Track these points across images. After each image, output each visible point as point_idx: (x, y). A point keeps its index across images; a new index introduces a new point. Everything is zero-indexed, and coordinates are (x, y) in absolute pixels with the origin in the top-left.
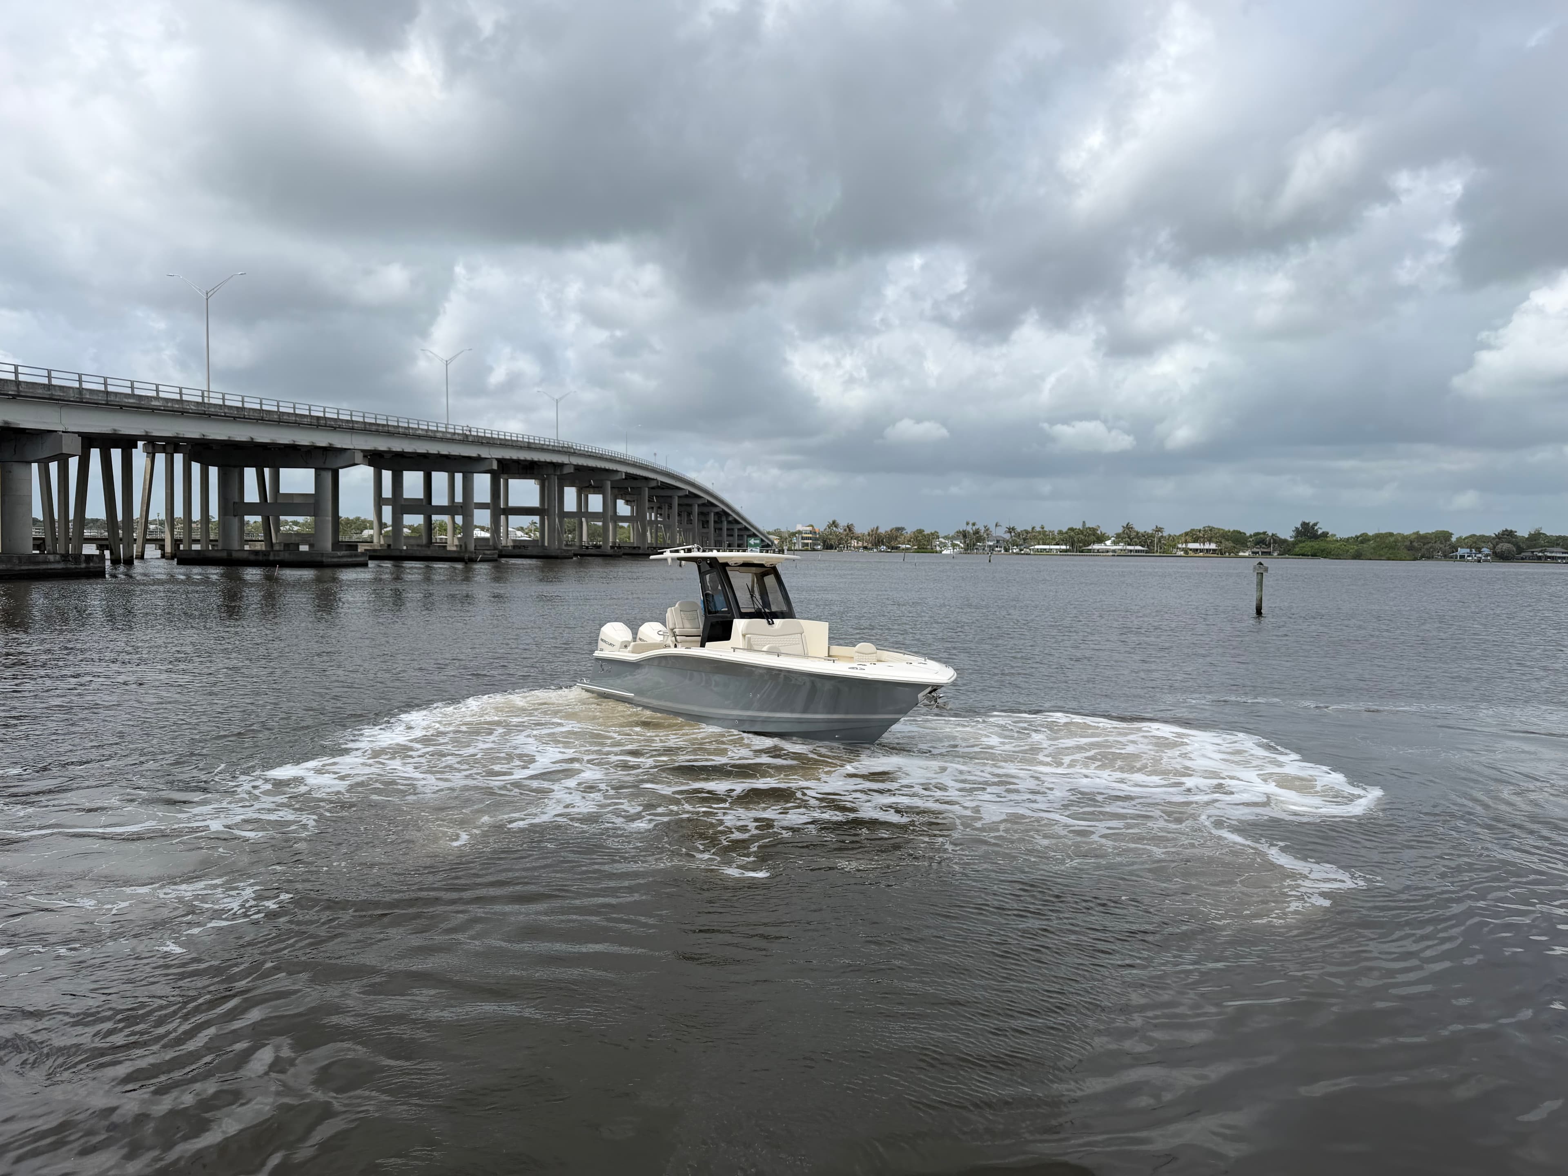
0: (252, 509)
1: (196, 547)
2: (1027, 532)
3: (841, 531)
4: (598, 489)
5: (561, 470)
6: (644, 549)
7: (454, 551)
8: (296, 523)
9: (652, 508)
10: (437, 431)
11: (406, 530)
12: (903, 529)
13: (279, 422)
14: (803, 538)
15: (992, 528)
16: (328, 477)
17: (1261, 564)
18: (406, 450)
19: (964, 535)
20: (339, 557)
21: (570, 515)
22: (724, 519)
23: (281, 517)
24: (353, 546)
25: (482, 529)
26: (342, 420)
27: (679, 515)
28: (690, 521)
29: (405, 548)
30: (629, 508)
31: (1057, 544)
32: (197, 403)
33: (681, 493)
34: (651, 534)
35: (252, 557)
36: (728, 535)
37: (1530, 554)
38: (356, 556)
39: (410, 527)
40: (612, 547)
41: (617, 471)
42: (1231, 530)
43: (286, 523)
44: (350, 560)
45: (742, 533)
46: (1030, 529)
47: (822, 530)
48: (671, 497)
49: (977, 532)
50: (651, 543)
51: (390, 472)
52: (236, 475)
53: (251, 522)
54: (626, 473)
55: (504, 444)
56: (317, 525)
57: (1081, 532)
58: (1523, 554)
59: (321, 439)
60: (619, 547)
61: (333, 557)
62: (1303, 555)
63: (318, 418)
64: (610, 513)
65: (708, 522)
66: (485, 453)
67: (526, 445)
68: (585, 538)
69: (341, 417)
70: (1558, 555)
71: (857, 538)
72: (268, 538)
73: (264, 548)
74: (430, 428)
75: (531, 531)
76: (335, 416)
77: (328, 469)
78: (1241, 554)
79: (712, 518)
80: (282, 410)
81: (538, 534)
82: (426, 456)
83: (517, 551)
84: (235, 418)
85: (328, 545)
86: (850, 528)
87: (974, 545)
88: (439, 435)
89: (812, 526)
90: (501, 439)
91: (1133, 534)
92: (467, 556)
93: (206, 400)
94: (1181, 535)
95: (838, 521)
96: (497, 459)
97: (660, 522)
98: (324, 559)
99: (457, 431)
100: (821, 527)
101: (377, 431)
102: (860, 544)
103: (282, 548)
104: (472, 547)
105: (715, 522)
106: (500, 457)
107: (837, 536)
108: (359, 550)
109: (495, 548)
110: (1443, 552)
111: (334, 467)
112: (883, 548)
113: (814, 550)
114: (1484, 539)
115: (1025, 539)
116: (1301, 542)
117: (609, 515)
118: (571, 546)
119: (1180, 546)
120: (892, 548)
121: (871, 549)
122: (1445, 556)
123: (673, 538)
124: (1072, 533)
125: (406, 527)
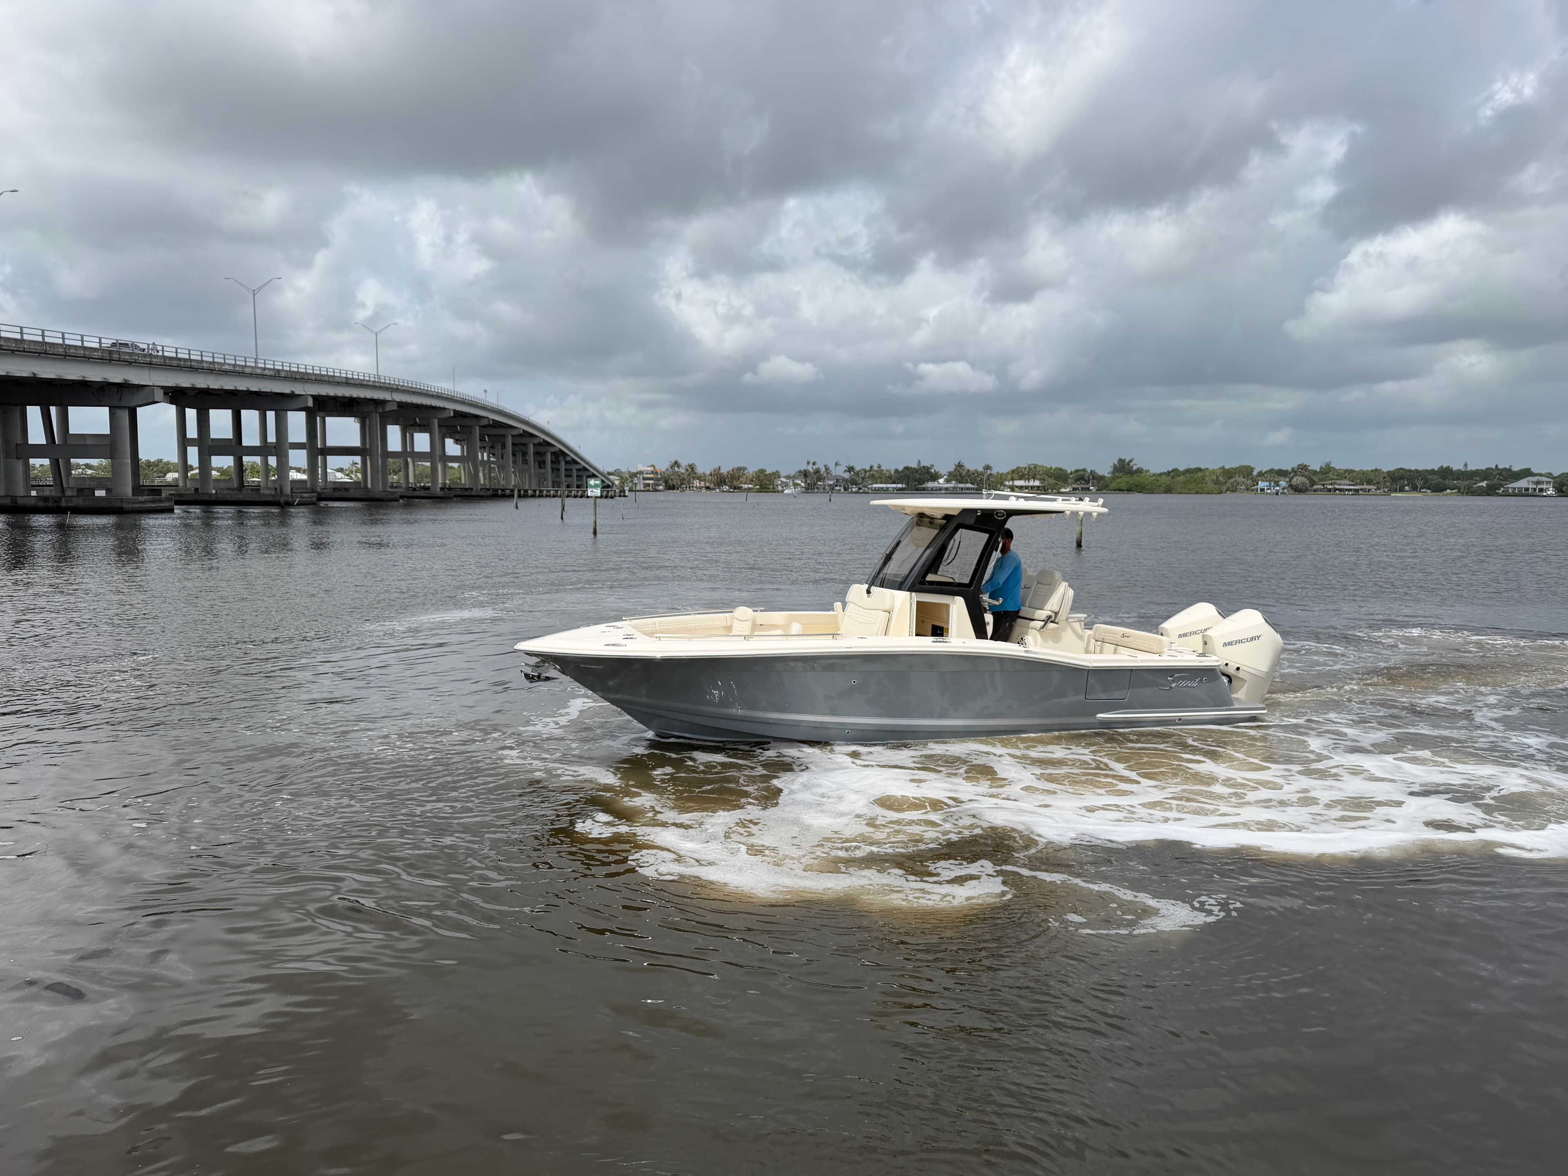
0: (38, 451)
2: (866, 471)
3: (683, 471)
4: (424, 427)
5: (383, 408)
6: (477, 490)
7: (270, 495)
8: (88, 466)
9: (484, 448)
10: (246, 366)
11: (214, 473)
12: (744, 469)
13: (65, 356)
14: (644, 479)
15: (832, 467)
16: (125, 416)
18: (211, 387)
19: (805, 474)
20: (141, 502)
21: (394, 454)
22: (561, 459)
23: (72, 460)
24: (155, 491)
25: (298, 470)
26: (138, 354)
27: (514, 455)
28: (525, 462)
29: (214, 492)
30: (458, 447)
31: (894, 483)
33: (515, 432)
34: (484, 475)
35: (41, 504)
36: (566, 476)
37: (1321, 487)
38: (160, 501)
39: (218, 470)
40: (442, 489)
41: (444, 409)
42: (1054, 467)
43: (78, 466)
44: (153, 505)
45: (580, 473)
46: (868, 468)
47: (664, 470)
48: (504, 436)
49: (817, 471)
50: (485, 485)
51: (195, 411)
52: (18, 414)
53: (38, 466)
54: (455, 411)
55: (320, 379)
56: (115, 468)
57: (917, 471)
58: (1315, 487)
59: (116, 375)
60: (450, 489)
61: (134, 503)
62: (1120, 490)
63: (111, 352)
64: (438, 453)
65: (544, 462)
66: (298, 389)
67: (344, 380)
68: (411, 480)
69: (137, 351)
70: (1346, 487)
71: (699, 478)
72: (58, 482)
73: (53, 494)
74: (238, 363)
75: (352, 472)
76: (131, 350)
77: (124, 407)
78: (1063, 490)
79: (549, 458)
80: (67, 342)
81: (359, 475)
82: (234, 393)
83: (338, 494)
84: (13, 351)
85: (128, 490)
86: (692, 467)
87: (815, 484)
88: (248, 370)
89: (653, 466)
90: (316, 375)
91: (964, 473)
92: (282, 499)
94: (1008, 473)
95: (680, 461)
96: (312, 396)
97: (493, 462)
98: (125, 505)
99: (267, 366)
100: (663, 466)
101: (179, 366)
102: (703, 484)
103: (75, 493)
104: (288, 490)
105: (552, 462)
106: (315, 393)
107: (679, 476)
108: (163, 495)
109: (313, 491)
110: (1246, 485)
111: (132, 405)
112: (726, 488)
113: (656, 490)
114: (1282, 473)
115: (863, 478)
116: (1118, 477)
117: (437, 455)
118: (396, 487)
119: (1007, 483)
120: (735, 488)
121: (714, 489)
122: (1247, 489)
123: (507, 478)
124: (907, 472)
125: (215, 469)
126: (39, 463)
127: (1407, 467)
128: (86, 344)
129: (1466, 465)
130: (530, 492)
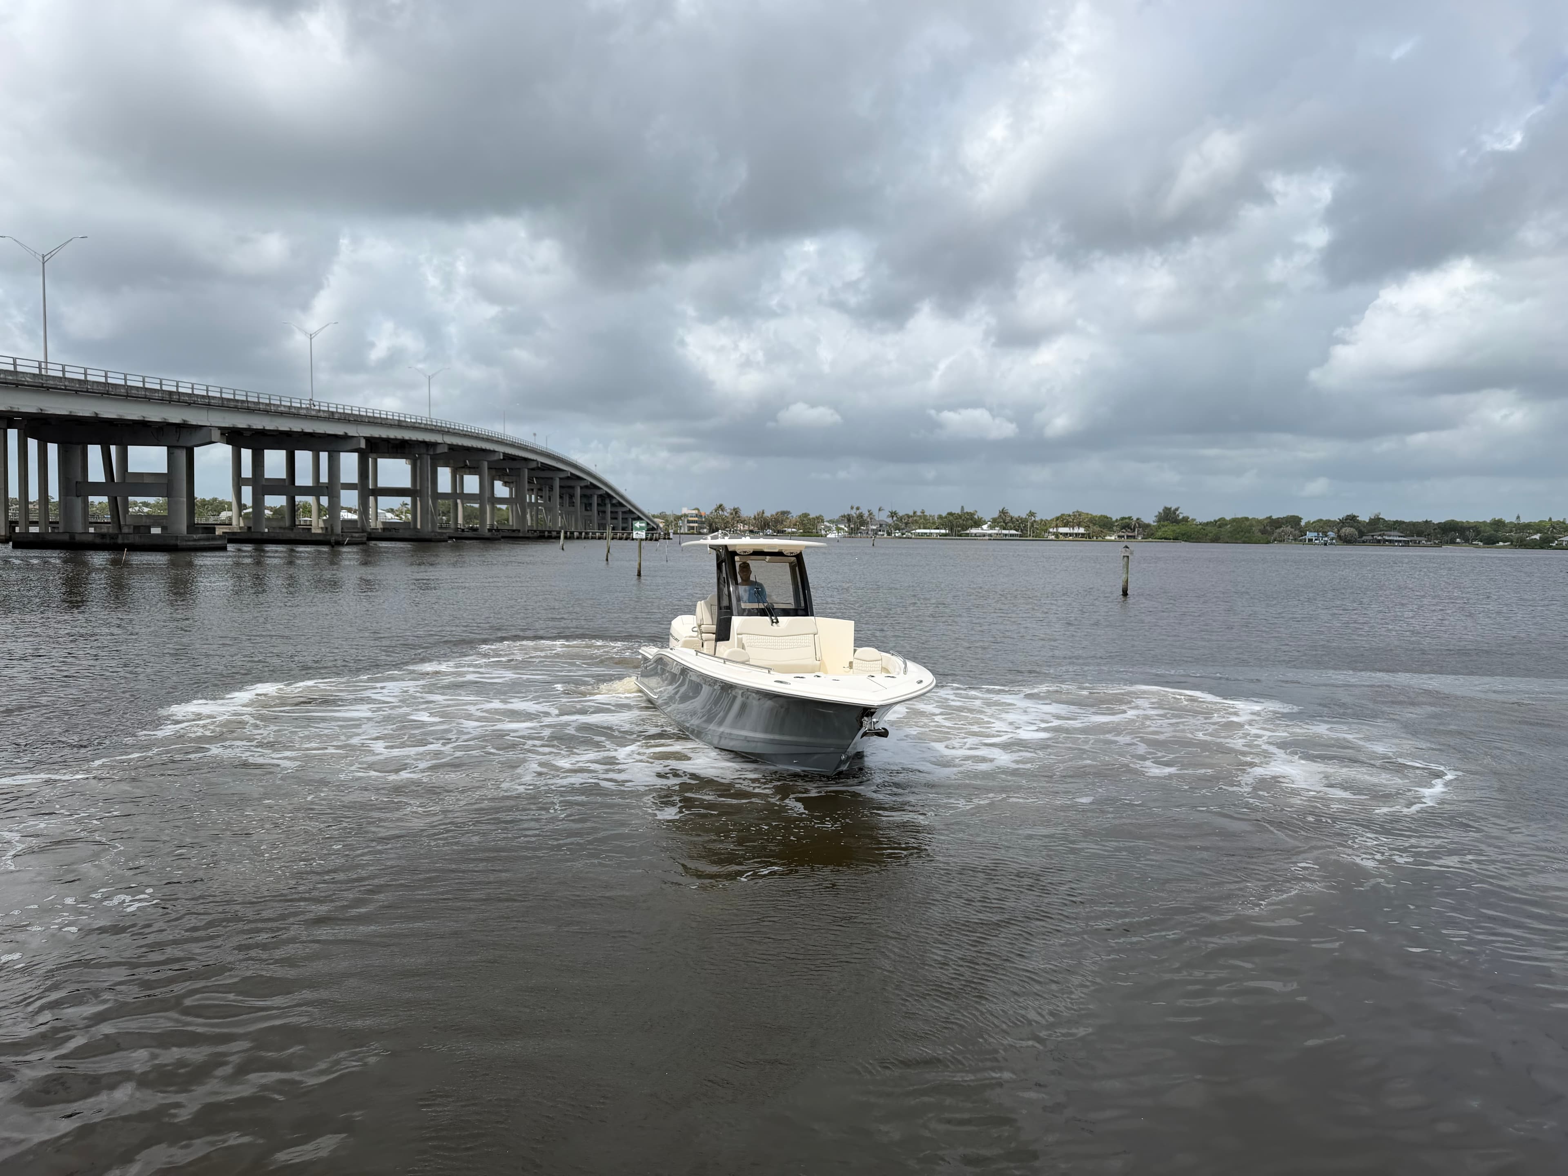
0: (97, 489)
1: (34, 529)
2: (909, 516)
3: (727, 514)
4: (474, 469)
5: (435, 450)
6: (524, 532)
7: (320, 534)
8: (146, 504)
9: (532, 490)
10: (301, 408)
11: (267, 512)
12: (788, 513)
13: (127, 396)
14: (689, 522)
15: (875, 512)
16: (182, 455)
17: (1126, 547)
18: (267, 428)
19: (849, 519)
20: (195, 540)
21: (445, 496)
22: (607, 501)
23: (130, 498)
24: (209, 529)
25: (349, 510)
26: (198, 395)
27: (561, 497)
28: (572, 504)
29: (266, 530)
30: (508, 489)
31: (937, 528)
32: (34, 374)
33: (562, 475)
34: (531, 516)
35: (98, 541)
36: (612, 518)
37: (1370, 538)
38: (214, 539)
39: (271, 509)
40: (489, 530)
41: (494, 451)
42: (1099, 515)
43: (135, 504)
44: (207, 543)
45: (626, 516)
46: (911, 513)
47: (708, 513)
48: (552, 478)
49: (861, 516)
50: (532, 526)
51: (250, 451)
52: (79, 452)
53: (96, 503)
54: (504, 454)
55: (373, 422)
56: (171, 506)
57: (960, 517)
58: (1364, 538)
59: (175, 416)
60: (498, 530)
61: (189, 541)
62: (1166, 539)
63: (171, 393)
64: (487, 494)
65: (591, 504)
66: (352, 431)
67: (396, 423)
68: (460, 520)
69: (196, 392)
70: (1395, 538)
71: (744, 522)
72: (116, 519)
73: (111, 531)
74: (293, 405)
75: (402, 513)
76: (190, 391)
77: (182, 447)
78: (1108, 538)
79: (595, 500)
80: (129, 383)
81: (409, 516)
82: (289, 434)
83: (387, 534)
84: (76, 391)
85: (183, 528)
86: (736, 511)
87: (858, 529)
88: (303, 412)
89: (698, 509)
90: (369, 417)
91: (1008, 519)
92: (333, 539)
93: (43, 372)
94: (1052, 520)
95: (725, 505)
96: (365, 437)
97: (540, 504)
98: (179, 543)
99: (322, 408)
100: (707, 510)
101: (236, 407)
102: (746, 527)
103: (131, 531)
104: (338, 530)
105: (598, 505)
106: (368, 435)
107: (723, 519)
108: (217, 533)
109: (363, 531)
110: (1294, 536)
111: (189, 445)
112: (769, 532)
113: (700, 533)
114: (1329, 523)
115: (906, 524)
116: (1163, 526)
117: (486, 496)
118: (446, 528)
119: (1051, 530)
120: (778, 532)
121: (758, 533)
122: (1295, 540)
123: (554, 521)
124: (951, 518)
125: (268, 508)
126: (98, 501)
127: (1458, 519)
128: (147, 386)
129: (1518, 517)
130: (576, 534)
